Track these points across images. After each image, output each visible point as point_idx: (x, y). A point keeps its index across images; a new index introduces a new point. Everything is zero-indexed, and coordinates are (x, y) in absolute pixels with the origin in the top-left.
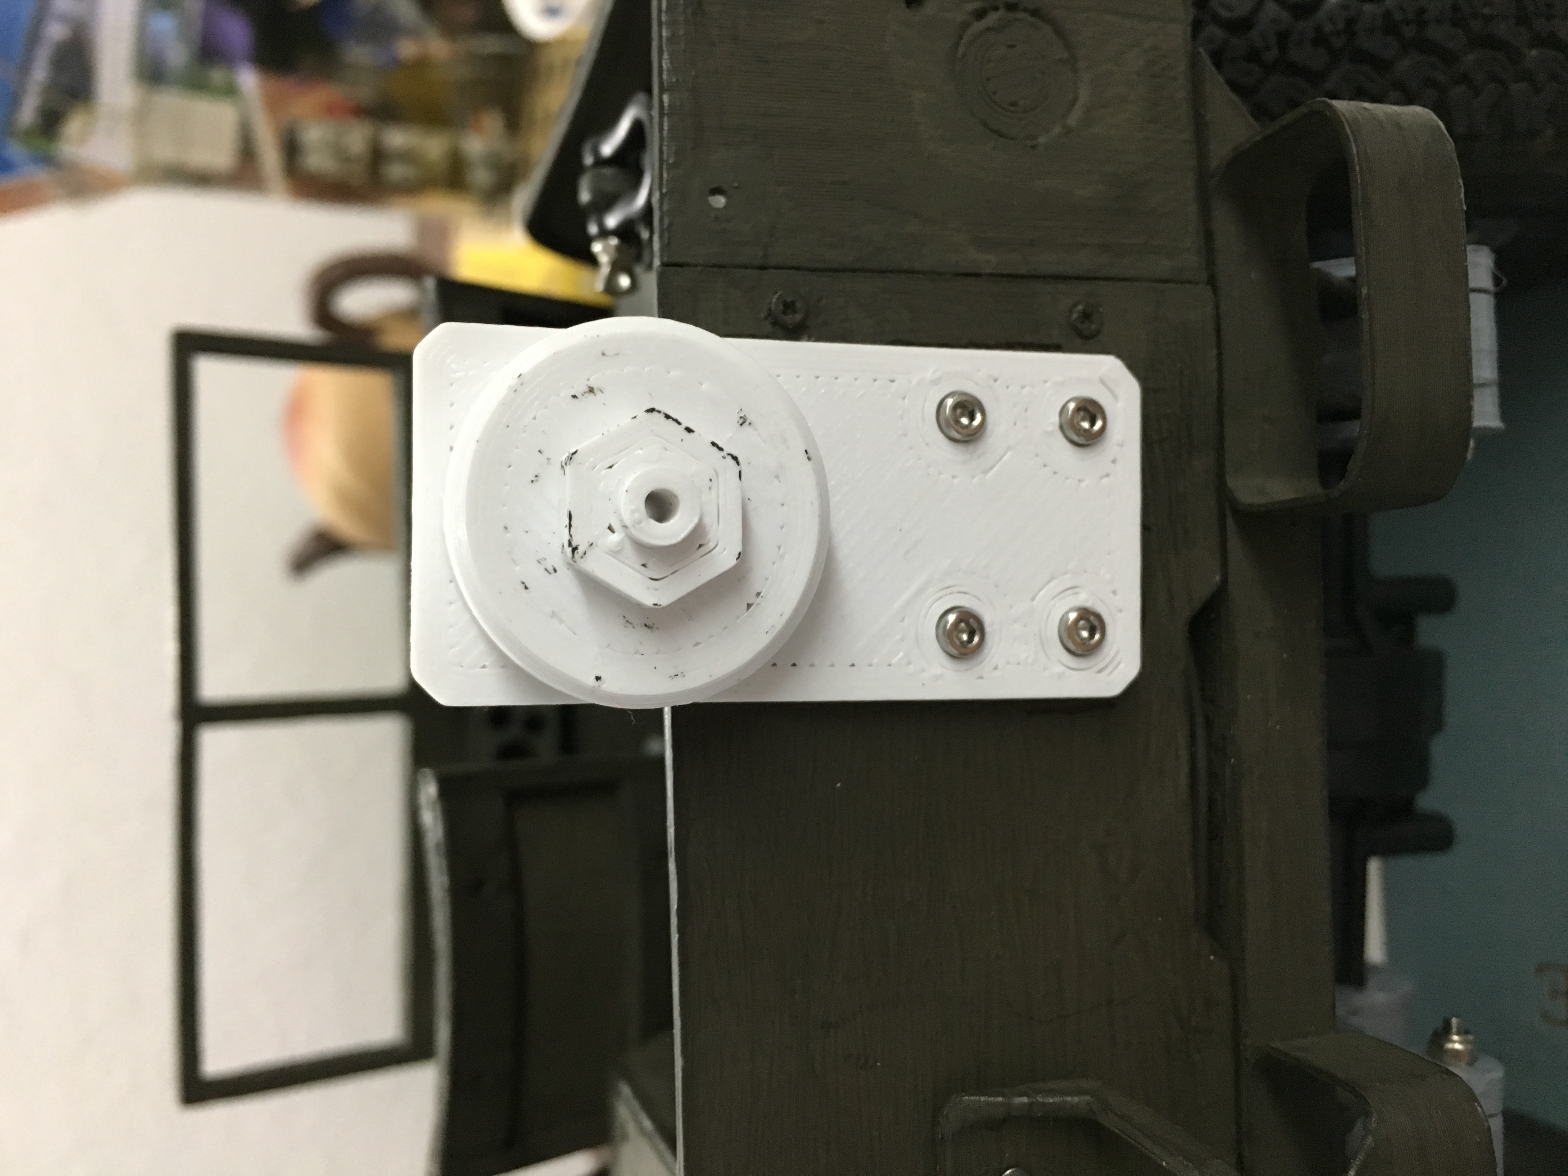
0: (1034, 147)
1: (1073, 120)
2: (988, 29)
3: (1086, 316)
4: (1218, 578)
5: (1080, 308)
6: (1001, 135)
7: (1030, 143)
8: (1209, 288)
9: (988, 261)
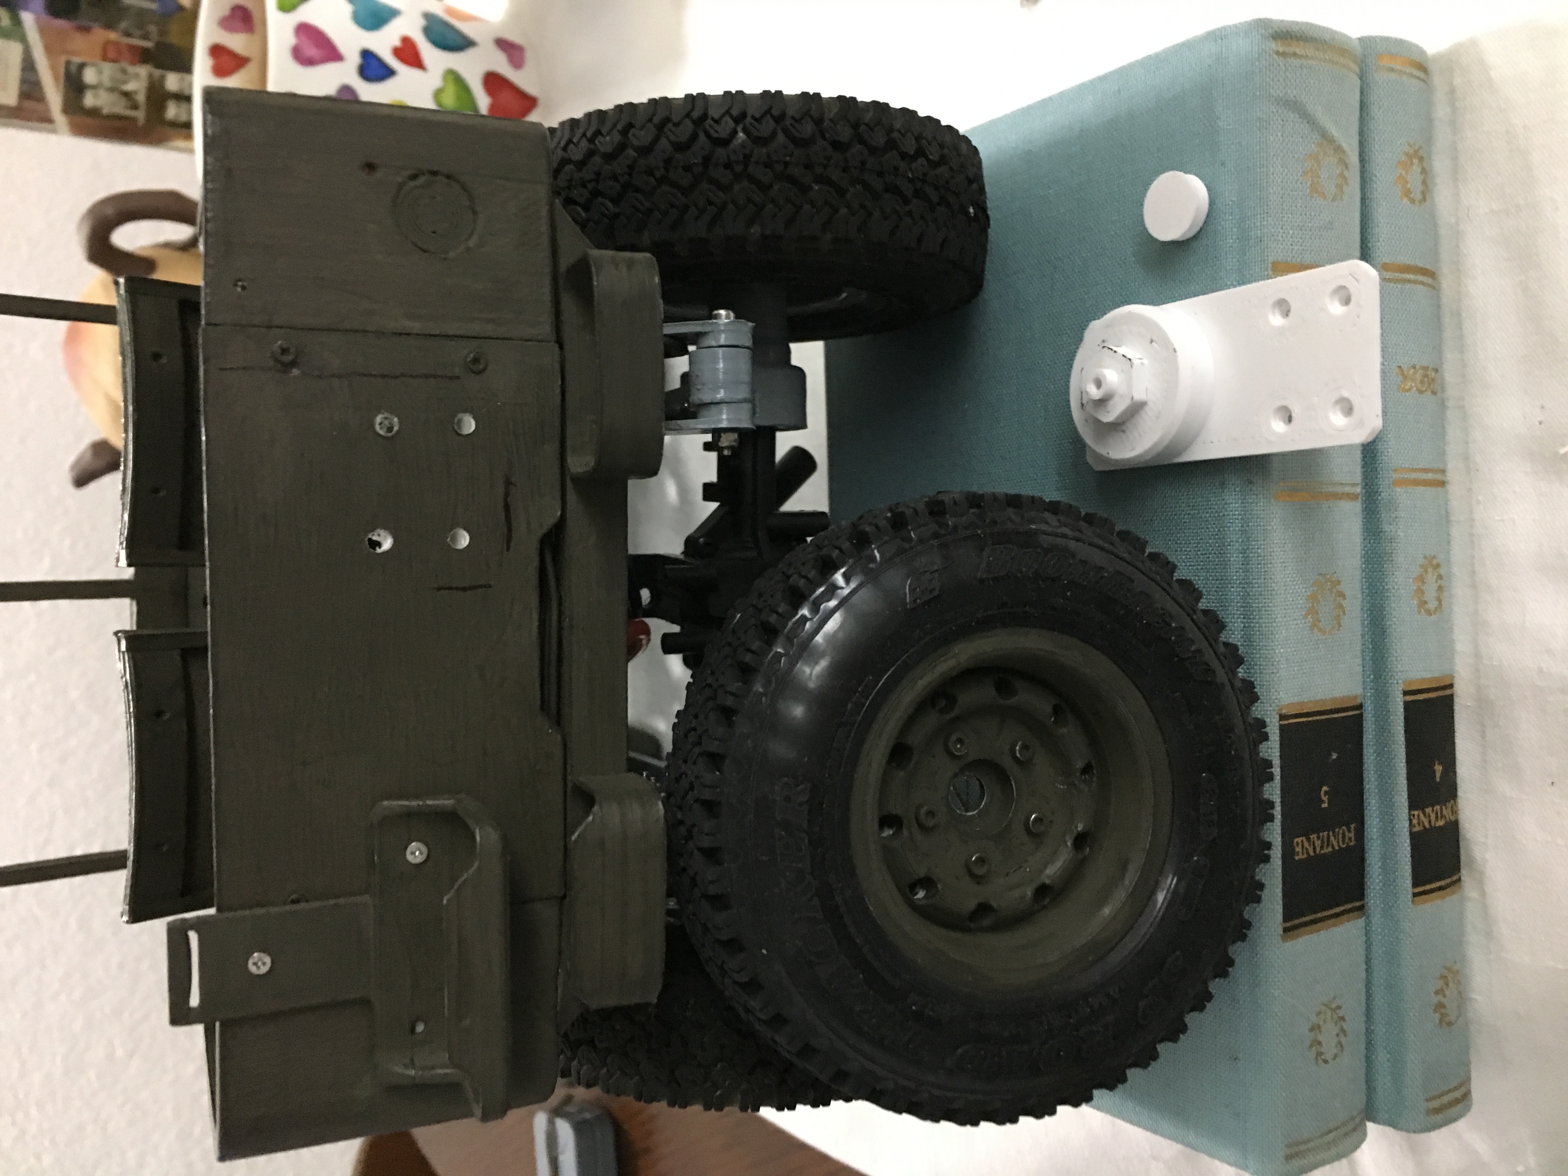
0: (445, 259)
1: (471, 244)
2: (417, 187)
3: (476, 360)
4: (559, 514)
5: (472, 355)
6: (425, 251)
7: (443, 256)
8: (557, 345)
9: (415, 326)
